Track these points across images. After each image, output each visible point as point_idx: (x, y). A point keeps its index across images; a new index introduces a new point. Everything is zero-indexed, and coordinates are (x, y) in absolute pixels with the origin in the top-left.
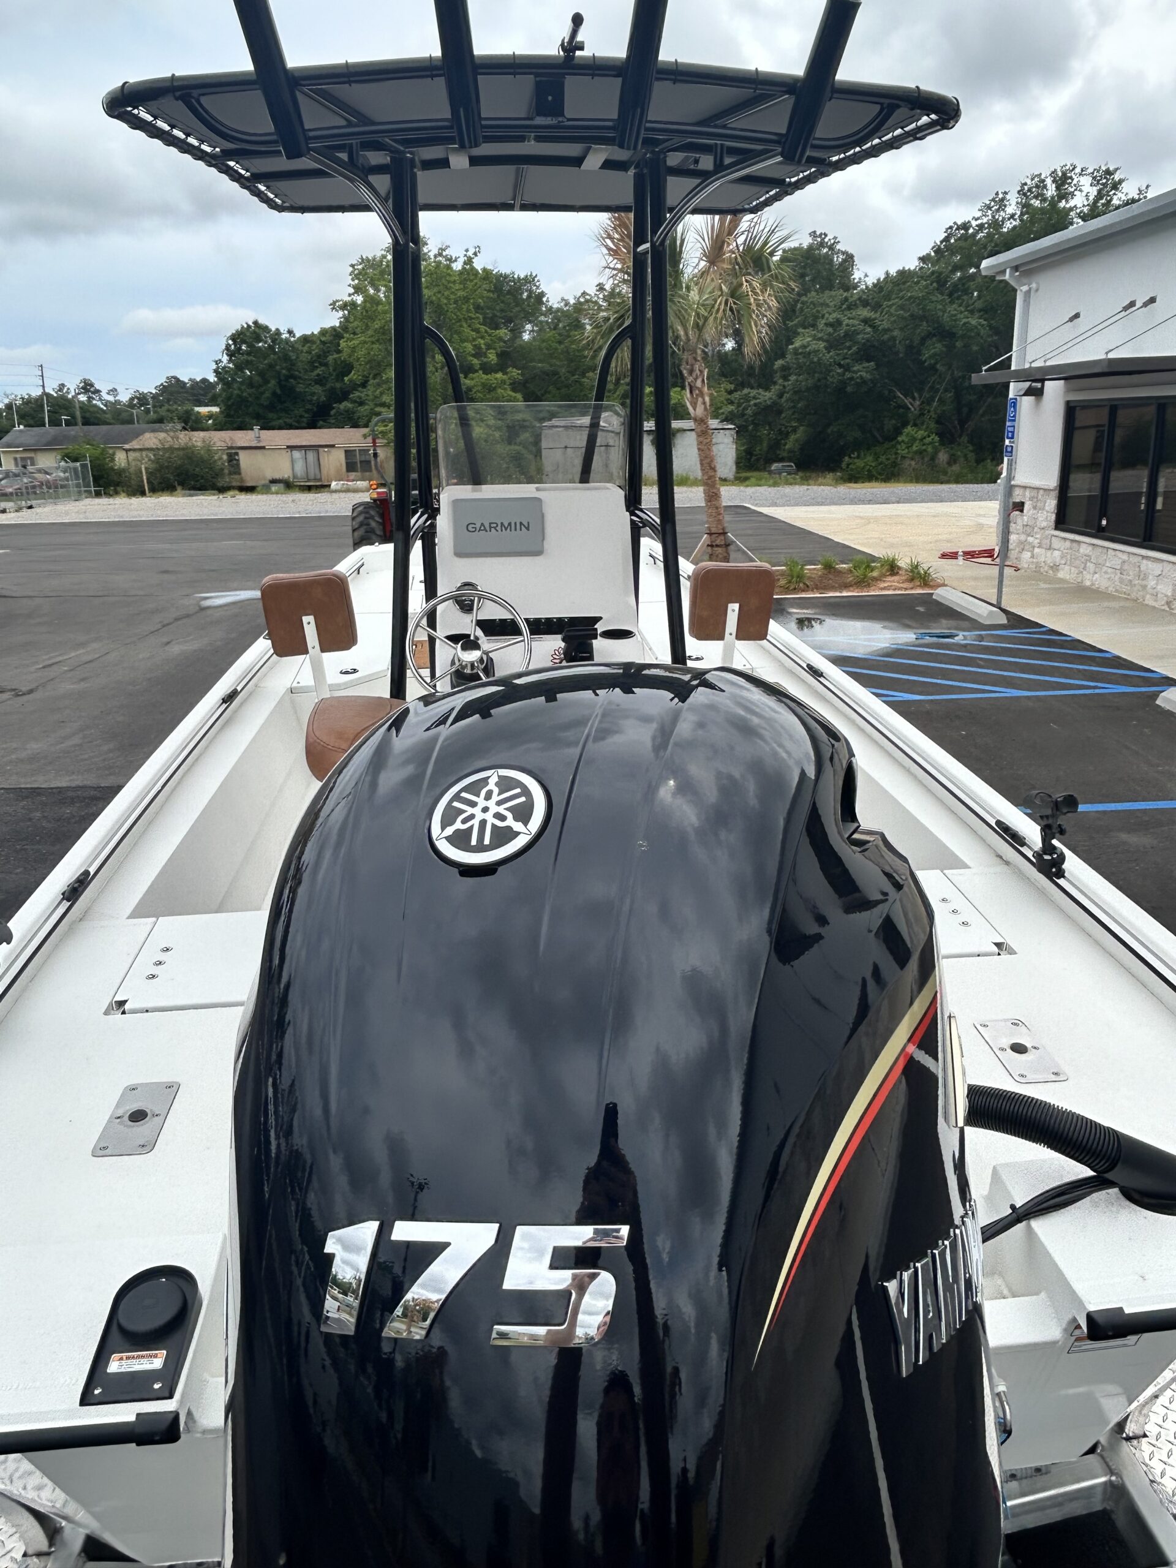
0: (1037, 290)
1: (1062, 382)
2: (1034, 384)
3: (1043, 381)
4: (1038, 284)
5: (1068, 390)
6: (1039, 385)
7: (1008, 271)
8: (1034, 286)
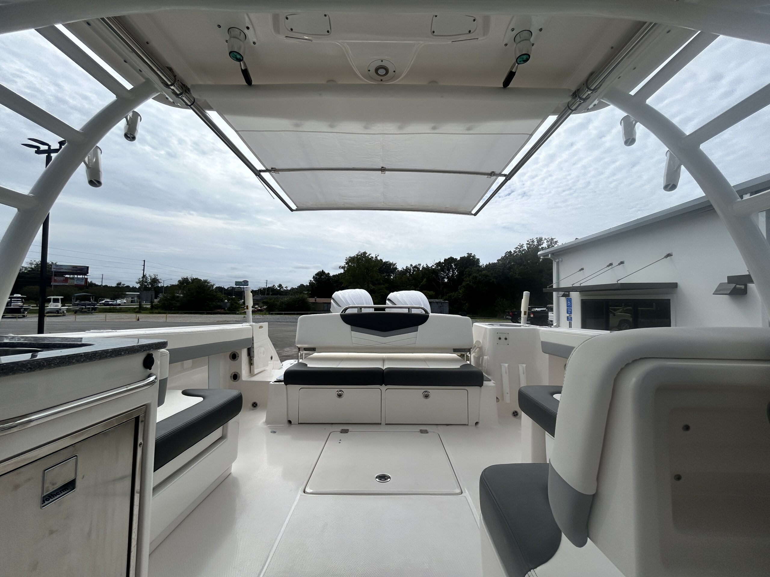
0: (562, 261)
1: (579, 292)
2: (565, 293)
3: (569, 292)
4: (562, 259)
5: (582, 295)
6: (568, 293)
7: (550, 255)
8: (561, 259)
